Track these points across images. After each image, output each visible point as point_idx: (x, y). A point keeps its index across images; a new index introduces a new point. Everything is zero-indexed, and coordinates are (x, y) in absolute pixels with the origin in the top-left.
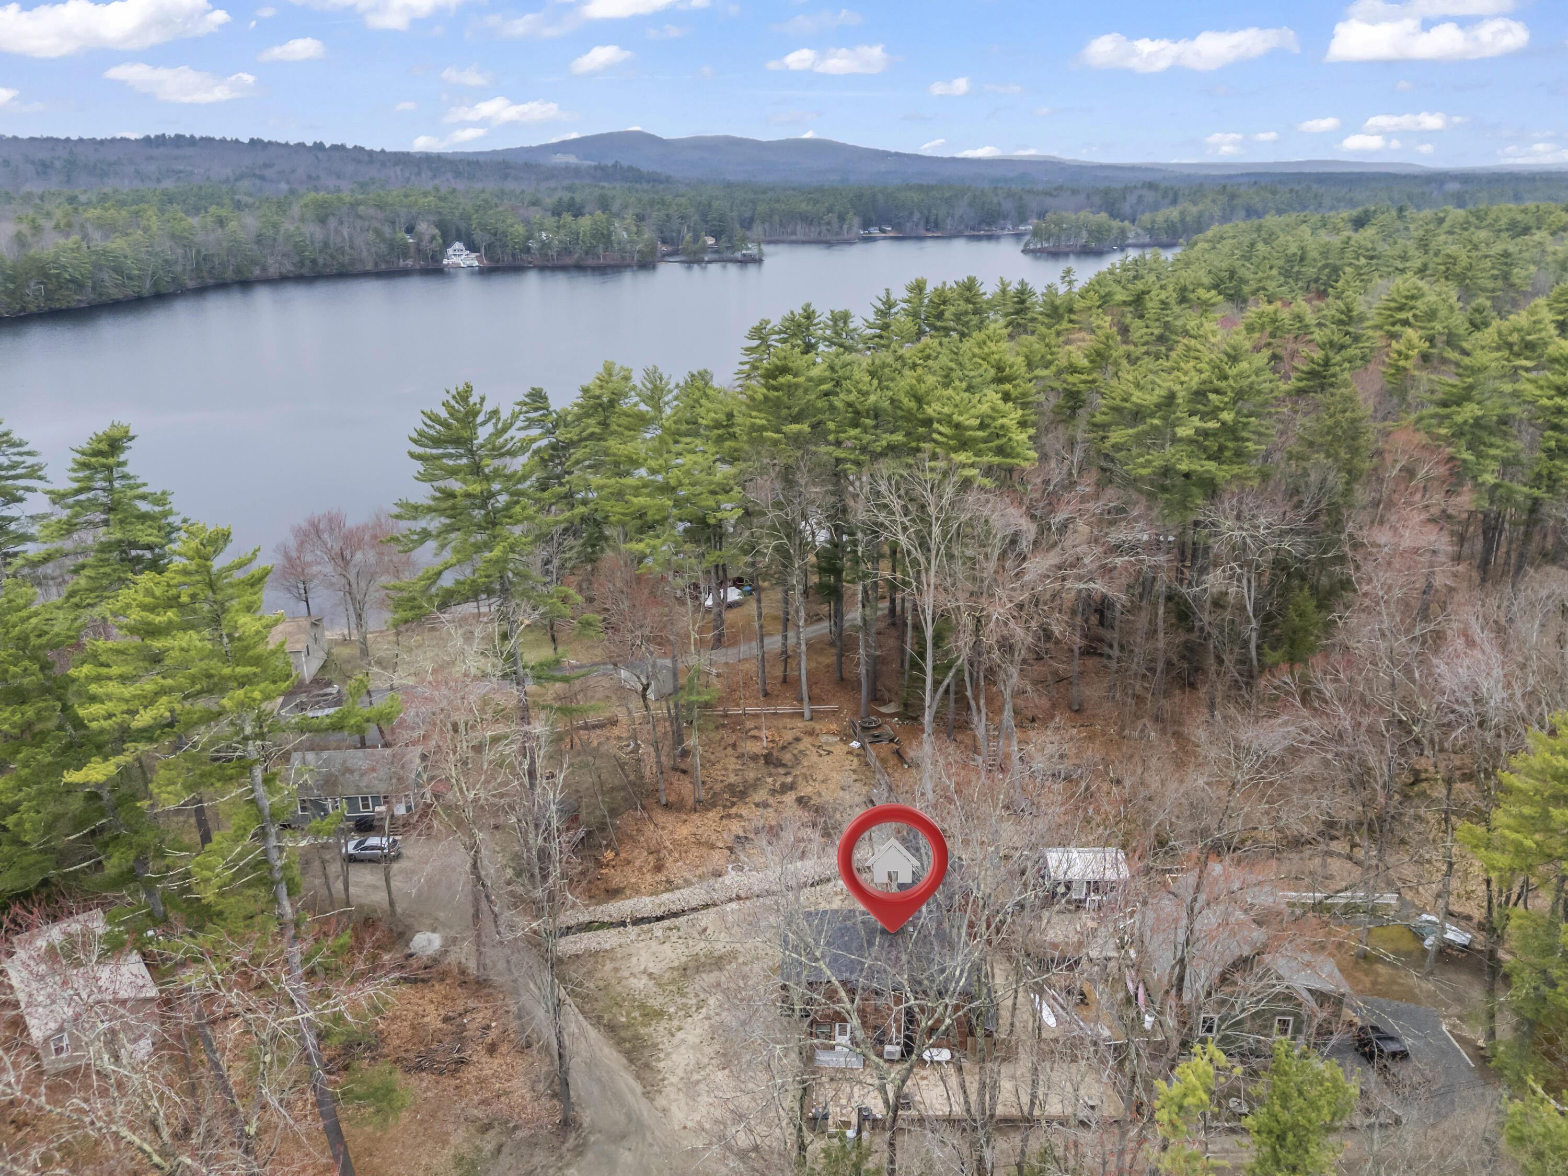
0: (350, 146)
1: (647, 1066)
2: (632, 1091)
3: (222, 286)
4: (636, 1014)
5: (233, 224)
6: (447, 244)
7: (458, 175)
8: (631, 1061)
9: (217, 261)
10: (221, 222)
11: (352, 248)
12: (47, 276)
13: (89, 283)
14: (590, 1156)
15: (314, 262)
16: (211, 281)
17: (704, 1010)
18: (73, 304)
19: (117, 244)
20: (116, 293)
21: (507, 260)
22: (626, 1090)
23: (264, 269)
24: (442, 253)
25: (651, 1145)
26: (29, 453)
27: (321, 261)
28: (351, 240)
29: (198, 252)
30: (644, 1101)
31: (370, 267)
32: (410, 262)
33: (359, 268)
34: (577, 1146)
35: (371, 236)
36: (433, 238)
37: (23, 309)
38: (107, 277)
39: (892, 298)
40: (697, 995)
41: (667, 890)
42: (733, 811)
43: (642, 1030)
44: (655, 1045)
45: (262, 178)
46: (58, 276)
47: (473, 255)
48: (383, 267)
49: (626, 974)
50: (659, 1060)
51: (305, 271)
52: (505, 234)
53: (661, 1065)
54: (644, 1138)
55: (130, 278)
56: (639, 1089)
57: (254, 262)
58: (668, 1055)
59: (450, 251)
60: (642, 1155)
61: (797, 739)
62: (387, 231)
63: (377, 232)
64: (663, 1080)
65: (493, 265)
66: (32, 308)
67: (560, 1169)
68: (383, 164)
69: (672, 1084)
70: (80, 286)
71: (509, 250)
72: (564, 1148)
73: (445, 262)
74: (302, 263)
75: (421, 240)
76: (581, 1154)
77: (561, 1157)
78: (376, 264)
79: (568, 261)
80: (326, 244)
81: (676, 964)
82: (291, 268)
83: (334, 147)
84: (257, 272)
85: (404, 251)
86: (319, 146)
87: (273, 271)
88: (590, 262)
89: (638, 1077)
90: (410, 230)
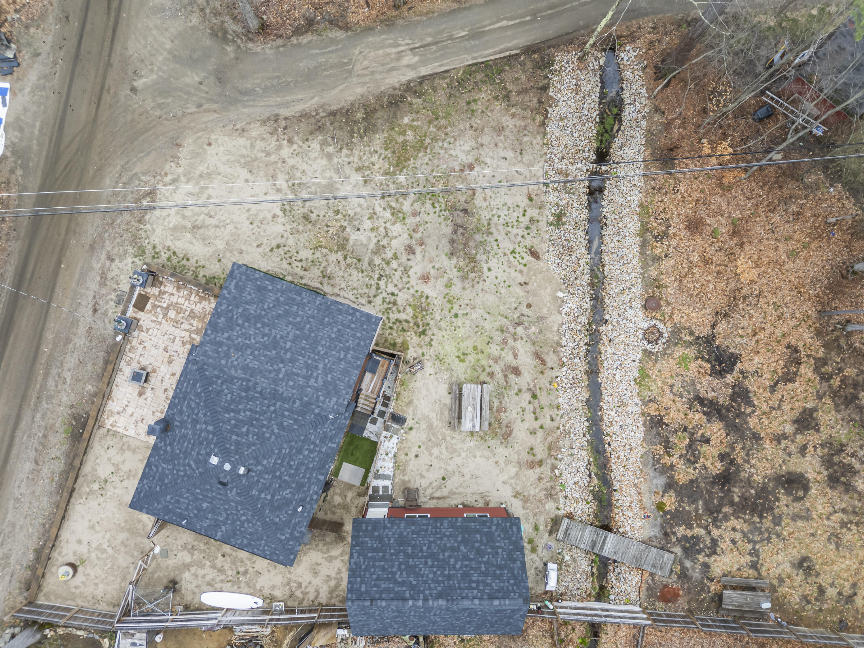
1: (320, 129)
2: (286, 105)
4: (410, 136)
8: (333, 114)
14: (208, 42)
17: (387, 214)
22: (289, 98)
25: (200, 106)
30: (267, 113)
34: (225, 32)
40: (415, 214)
41: (645, 229)
43: (378, 139)
44: (350, 146)
49: (485, 139)
50: (324, 143)
53: (315, 145)
54: (211, 100)
56: (285, 112)
58: (329, 157)
60: (188, 93)
64: (290, 141)
67: (202, 10)
69: (280, 147)
72: (227, 18)
76: (214, 34)
77: (216, 14)
81: (478, 201)
89: (304, 116)
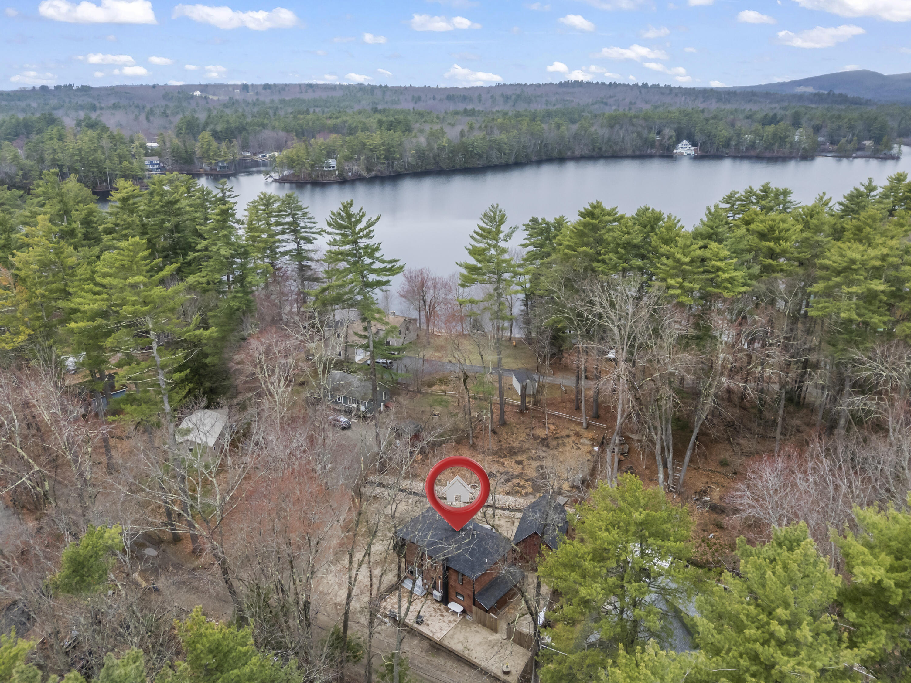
0: (662, 85)
3: (550, 160)
5: (563, 128)
6: (679, 141)
7: (719, 100)
9: (550, 147)
10: (558, 127)
11: (623, 142)
12: (467, 151)
13: (485, 156)
15: (600, 149)
16: (545, 157)
18: (475, 166)
19: (501, 137)
20: (496, 161)
21: (713, 151)
23: (573, 152)
24: (674, 146)
26: (314, 223)
27: (604, 149)
28: (623, 138)
29: (542, 142)
31: (629, 153)
32: (653, 151)
33: (624, 153)
35: (635, 135)
36: (671, 137)
37: (454, 166)
38: (494, 154)
39: (874, 184)
42: (502, 460)
45: (606, 104)
46: (472, 151)
47: (693, 148)
48: (638, 153)
51: (594, 154)
52: (715, 136)
55: (505, 154)
57: (569, 148)
59: (679, 145)
61: (568, 436)
62: (645, 133)
63: (639, 134)
65: (704, 154)
66: (457, 166)
68: (676, 95)
70: (480, 156)
71: (715, 146)
73: (675, 151)
74: (594, 150)
75: (663, 138)
78: (634, 151)
79: (753, 153)
80: (609, 139)
82: (587, 152)
83: (654, 86)
84: (569, 154)
85: (652, 145)
86: (645, 86)
87: (577, 153)
88: (767, 154)
90: (659, 133)
